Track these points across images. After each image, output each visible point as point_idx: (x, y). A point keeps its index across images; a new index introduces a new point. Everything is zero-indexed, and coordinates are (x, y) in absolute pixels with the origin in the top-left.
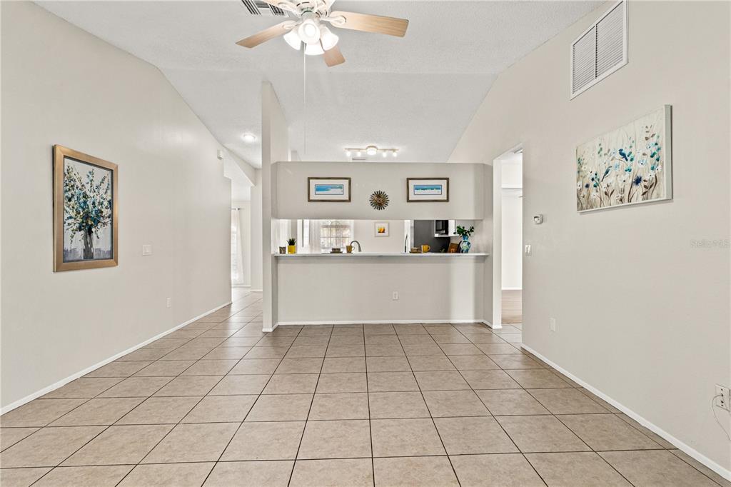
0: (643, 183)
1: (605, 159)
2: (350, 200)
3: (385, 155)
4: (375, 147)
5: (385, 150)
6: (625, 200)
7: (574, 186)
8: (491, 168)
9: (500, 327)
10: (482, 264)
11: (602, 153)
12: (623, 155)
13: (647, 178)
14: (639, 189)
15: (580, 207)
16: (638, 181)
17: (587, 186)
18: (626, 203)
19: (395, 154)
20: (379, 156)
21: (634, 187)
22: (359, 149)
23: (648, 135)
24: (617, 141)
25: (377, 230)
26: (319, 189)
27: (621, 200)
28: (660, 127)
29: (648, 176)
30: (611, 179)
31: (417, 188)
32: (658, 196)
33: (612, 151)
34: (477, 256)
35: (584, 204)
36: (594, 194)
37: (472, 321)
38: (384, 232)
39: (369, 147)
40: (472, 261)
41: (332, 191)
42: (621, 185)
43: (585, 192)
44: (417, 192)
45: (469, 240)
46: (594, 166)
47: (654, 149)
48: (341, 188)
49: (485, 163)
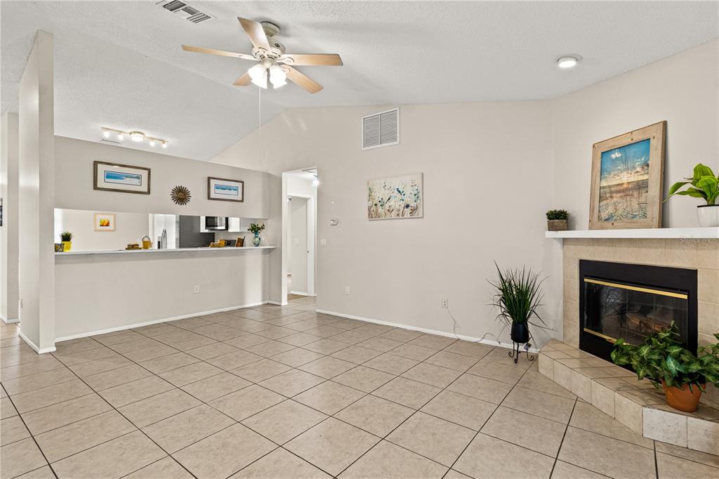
0: (410, 208)
1: (388, 191)
2: (149, 192)
3: (152, 144)
4: (142, 133)
5: (152, 139)
6: (400, 215)
7: (366, 204)
8: (281, 179)
9: (286, 303)
10: (268, 255)
11: (386, 188)
12: (399, 192)
13: (412, 205)
14: (408, 211)
15: (370, 216)
16: (407, 206)
17: (376, 205)
18: (401, 217)
19: (165, 146)
20: (145, 144)
21: (406, 209)
22: (120, 132)
23: (413, 184)
24: (396, 183)
25: (99, 224)
26: (109, 176)
27: (398, 215)
28: (418, 182)
29: (413, 205)
30: (392, 203)
31: (217, 187)
32: (418, 215)
33: (392, 188)
34: (264, 249)
35: (373, 215)
36: (380, 210)
37: (260, 303)
38: (108, 225)
39: (135, 132)
40: (260, 252)
41: (127, 180)
42: (398, 207)
43: (374, 208)
44: (218, 191)
45: (259, 235)
46: (380, 194)
47: (416, 192)
48: (138, 178)
49: (270, 173)
